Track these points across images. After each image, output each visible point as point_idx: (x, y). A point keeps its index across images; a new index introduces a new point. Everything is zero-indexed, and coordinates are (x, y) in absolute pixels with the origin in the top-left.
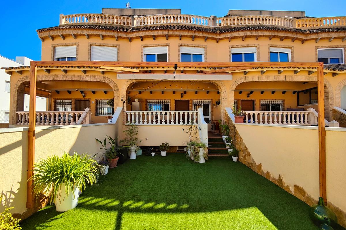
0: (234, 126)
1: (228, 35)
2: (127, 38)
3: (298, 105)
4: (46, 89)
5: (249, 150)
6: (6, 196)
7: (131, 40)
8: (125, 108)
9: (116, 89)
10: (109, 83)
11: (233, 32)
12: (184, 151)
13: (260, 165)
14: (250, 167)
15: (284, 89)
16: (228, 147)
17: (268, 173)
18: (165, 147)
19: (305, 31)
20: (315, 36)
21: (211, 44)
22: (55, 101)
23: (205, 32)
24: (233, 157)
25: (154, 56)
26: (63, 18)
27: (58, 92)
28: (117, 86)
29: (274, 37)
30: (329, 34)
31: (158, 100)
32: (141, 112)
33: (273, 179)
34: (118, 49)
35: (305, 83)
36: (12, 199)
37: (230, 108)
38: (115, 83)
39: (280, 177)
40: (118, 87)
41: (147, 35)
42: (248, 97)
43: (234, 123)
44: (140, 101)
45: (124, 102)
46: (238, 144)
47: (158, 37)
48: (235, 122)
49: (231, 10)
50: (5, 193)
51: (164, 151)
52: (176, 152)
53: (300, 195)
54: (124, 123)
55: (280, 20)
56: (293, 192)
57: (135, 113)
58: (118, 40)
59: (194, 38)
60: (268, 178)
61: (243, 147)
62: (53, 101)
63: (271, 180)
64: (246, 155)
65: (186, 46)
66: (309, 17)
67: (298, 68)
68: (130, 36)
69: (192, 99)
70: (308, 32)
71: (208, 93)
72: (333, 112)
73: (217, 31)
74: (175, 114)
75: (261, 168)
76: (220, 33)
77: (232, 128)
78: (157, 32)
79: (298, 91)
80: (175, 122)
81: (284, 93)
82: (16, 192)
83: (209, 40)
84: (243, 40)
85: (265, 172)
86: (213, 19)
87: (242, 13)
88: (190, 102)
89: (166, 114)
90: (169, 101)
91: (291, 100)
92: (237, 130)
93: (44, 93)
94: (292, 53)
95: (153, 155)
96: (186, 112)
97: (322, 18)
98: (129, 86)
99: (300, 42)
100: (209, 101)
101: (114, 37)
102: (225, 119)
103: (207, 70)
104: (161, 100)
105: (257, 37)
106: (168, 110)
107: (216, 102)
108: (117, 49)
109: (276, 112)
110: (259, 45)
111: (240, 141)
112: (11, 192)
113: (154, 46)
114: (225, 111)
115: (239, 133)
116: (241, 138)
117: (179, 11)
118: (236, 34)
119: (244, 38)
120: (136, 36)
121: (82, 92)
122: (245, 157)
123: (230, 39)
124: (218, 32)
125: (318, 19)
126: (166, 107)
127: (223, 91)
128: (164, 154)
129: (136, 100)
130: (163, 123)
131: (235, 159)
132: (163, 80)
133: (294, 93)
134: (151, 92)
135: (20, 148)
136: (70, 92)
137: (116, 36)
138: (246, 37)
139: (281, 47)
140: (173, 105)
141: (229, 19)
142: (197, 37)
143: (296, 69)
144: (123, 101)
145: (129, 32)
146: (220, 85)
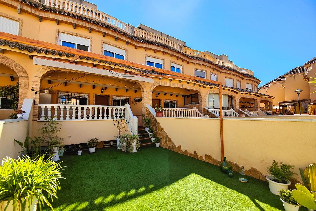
0: (155, 119)
1: (145, 46)
2: (36, 16)
3: (185, 105)
5: (170, 137)
7: (41, 19)
8: (37, 101)
9: (23, 75)
11: (148, 44)
12: (110, 145)
13: (180, 147)
14: (171, 149)
15: (178, 92)
16: (150, 137)
17: (186, 151)
18: (93, 143)
19: (189, 56)
20: (194, 61)
21: (131, 49)
23: (127, 37)
24: (156, 144)
25: (73, 45)
28: (25, 72)
29: (174, 56)
30: (200, 61)
31: (74, 93)
33: (190, 154)
34: (21, 25)
35: (189, 90)
37: (149, 105)
38: (22, 68)
39: (195, 151)
40: (27, 73)
41: (66, 21)
42: (157, 97)
43: (155, 117)
44: (51, 92)
45: (36, 93)
46: (159, 134)
47: (79, 27)
48: (157, 117)
49: (142, 25)
51: (93, 147)
52: (103, 147)
53: (209, 160)
54: (35, 119)
55: (175, 44)
56: (204, 159)
57: (46, 107)
58: (20, 14)
59: (117, 39)
60: (186, 155)
61: (164, 135)
63: (188, 155)
64: (167, 141)
65: (109, 44)
66: (188, 47)
67: (190, 81)
68: (41, 14)
69: (112, 95)
70: (191, 58)
71: (127, 90)
72: (204, 110)
73: (136, 39)
74: (93, 109)
75: (180, 148)
76: (139, 41)
77: (153, 121)
78: (79, 21)
79: (185, 95)
80: (93, 117)
81: (177, 96)
83: (130, 45)
84: (155, 53)
85: (184, 150)
86: (132, 28)
87: (149, 30)
88: (111, 97)
89: (83, 108)
90: (87, 96)
91: (181, 101)
92: (158, 123)
94: (182, 69)
95: (80, 153)
96: (106, 107)
97: (194, 50)
98: (45, 74)
99: (186, 63)
100: (128, 98)
101: (16, 8)
102: (146, 114)
103: (134, 71)
104: (78, 93)
105: (164, 53)
106: (86, 104)
107: (135, 100)
108: (18, 23)
109: (173, 109)
110: (165, 59)
111: (162, 131)
113: (73, 35)
114: (146, 107)
115: (160, 124)
116: (162, 129)
117: (95, 7)
118: (151, 47)
119: (155, 51)
120: (50, 17)
122: (166, 143)
123: (146, 49)
124: (138, 40)
125: (193, 50)
126: (84, 101)
127: (145, 91)
128: (92, 150)
129: (47, 91)
130: (85, 118)
131: (158, 145)
132: (91, 73)
133: (182, 96)
134: (81, 86)
137: (19, 7)
138: (157, 51)
139: (177, 64)
140: (92, 99)
141: (141, 31)
142: (120, 39)
143: (188, 81)
144: (34, 92)
145: (40, 9)
146: (143, 86)
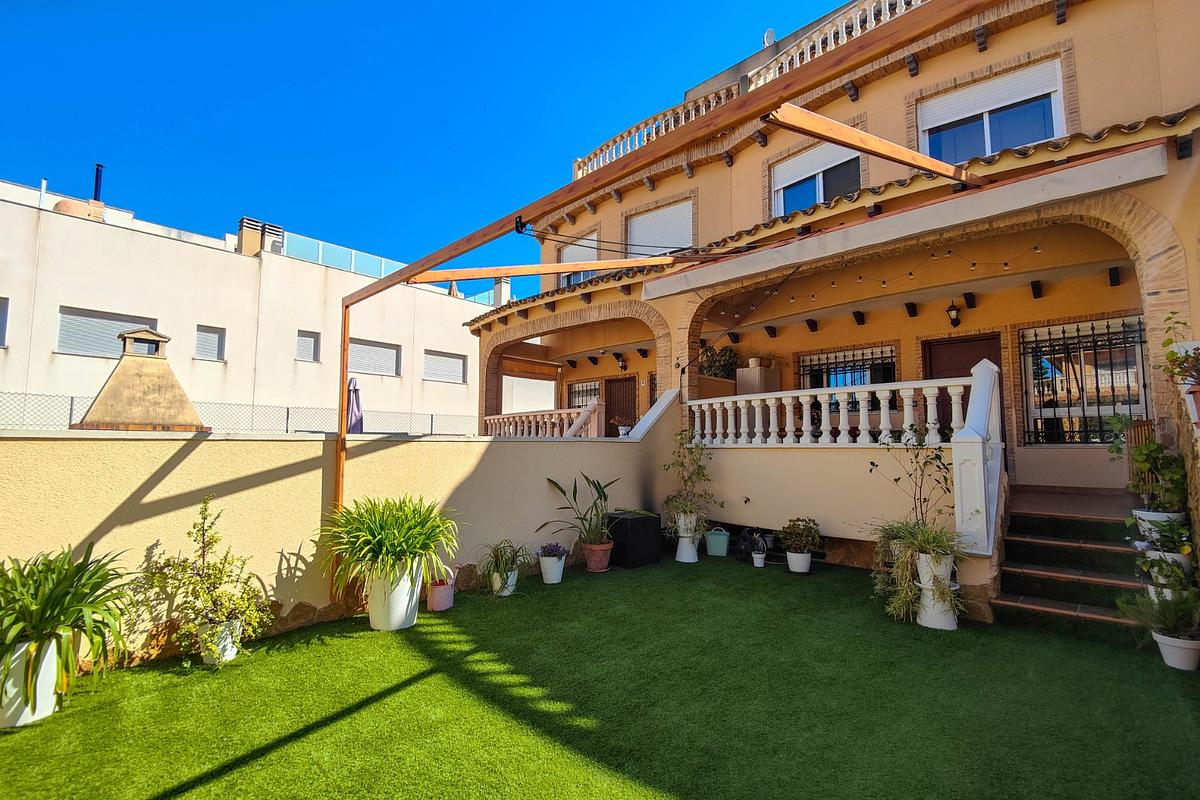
2: (719, 157)
4: (546, 359)
6: (288, 561)
7: (730, 158)
8: (685, 392)
9: (662, 333)
10: (644, 318)
22: (570, 387)
24: (1160, 638)
25: (810, 182)
26: (580, 168)
27: (573, 364)
32: (771, 398)
34: (695, 205)
36: (300, 570)
38: (659, 316)
40: (666, 326)
43: (1196, 432)
45: (683, 371)
50: (288, 556)
51: (796, 550)
54: (684, 442)
58: (692, 176)
59: (984, 38)
62: (565, 388)
65: (946, 91)
68: (726, 146)
69: (1014, 327)
82: (310, 560)
88: (1007, 338)
90: (892, 351)
93: (546, 370)
95: (758, 560)
101: (681, 169)
108: (689, 204)
112: (299, 557)
113: (805, 148)
120: (743, 138)
121: (618, 356)
127: (1147, 250)
128: (798, 562)
129: (752, 362)
134: (813, 325)
135: (319, 472)
136: (594, 360)
137: (685, 164)
140: (910, 363)
144: (680, 369)
